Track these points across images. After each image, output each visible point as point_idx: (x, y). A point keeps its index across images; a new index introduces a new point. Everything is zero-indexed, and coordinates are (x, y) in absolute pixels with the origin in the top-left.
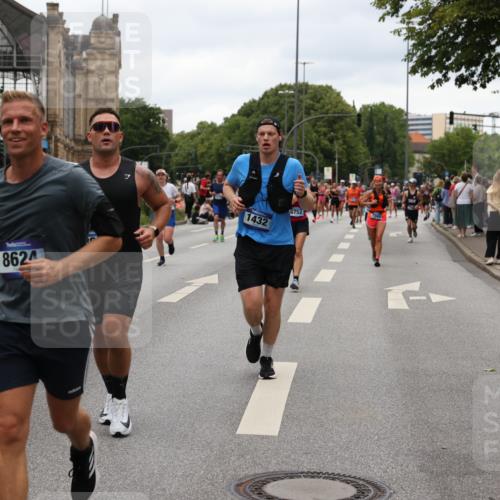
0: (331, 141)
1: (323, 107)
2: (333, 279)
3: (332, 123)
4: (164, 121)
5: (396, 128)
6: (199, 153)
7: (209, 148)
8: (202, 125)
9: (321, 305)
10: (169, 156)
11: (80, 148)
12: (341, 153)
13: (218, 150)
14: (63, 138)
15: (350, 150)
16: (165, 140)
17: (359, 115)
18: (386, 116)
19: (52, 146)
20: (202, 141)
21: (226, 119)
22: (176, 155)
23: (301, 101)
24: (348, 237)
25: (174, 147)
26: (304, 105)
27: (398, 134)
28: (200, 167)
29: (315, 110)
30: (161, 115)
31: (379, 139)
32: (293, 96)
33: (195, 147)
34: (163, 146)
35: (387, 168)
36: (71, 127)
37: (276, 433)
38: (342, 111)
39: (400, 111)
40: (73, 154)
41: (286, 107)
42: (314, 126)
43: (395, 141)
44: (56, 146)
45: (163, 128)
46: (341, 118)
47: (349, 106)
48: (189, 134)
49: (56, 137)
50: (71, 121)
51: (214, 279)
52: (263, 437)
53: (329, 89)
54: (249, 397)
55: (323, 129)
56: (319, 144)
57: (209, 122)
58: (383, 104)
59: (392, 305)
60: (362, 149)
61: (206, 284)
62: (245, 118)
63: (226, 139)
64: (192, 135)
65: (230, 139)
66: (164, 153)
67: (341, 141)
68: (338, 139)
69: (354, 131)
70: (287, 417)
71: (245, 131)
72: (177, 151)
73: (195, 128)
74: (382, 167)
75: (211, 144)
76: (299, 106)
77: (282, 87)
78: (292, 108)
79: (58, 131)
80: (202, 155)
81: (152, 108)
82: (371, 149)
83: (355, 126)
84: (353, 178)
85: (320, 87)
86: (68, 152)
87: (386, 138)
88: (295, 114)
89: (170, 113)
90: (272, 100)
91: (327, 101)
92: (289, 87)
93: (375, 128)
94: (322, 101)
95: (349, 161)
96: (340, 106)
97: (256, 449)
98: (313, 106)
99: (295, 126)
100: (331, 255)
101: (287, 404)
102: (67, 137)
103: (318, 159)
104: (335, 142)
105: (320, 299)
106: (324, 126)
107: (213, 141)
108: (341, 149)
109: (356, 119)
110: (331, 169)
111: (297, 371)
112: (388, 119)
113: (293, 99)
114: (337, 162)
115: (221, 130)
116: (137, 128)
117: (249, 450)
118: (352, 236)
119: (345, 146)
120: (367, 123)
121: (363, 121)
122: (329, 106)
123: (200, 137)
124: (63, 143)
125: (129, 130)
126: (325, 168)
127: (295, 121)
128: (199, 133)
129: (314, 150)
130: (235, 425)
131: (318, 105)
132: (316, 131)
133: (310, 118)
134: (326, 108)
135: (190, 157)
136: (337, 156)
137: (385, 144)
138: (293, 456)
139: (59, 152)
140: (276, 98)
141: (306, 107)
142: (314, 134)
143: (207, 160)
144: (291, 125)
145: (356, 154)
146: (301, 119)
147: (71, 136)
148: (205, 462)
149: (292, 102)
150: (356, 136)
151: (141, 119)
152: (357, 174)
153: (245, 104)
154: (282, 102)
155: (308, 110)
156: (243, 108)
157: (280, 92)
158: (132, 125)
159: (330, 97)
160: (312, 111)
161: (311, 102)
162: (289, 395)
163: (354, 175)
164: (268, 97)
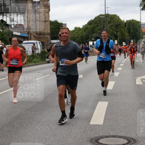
0: (117, 32)
1: (114, 21)
2: (119, 75)
3: (117, 26)
5: (137, 27)
6: (75, 37)
8: (76, 28)
9: (115, 84)
11: (38, 36)
13: (81, 36)
14: (33, 33)
15: (123, 34)
17: (125, 24)
18: (134, 24)
19: (30, 36)
20: (76, 33)
21: (83, 26)
24: (123, 62)
26: (108, 21)
27: (138, 29)
29: (112, 22)
30: (63, 25)
31: (132, 31)
32: (104, 18)
33: (74, 35)
35: (135, 40)
37: (102, 124)
39: (138, 22)
40: (36, 38)
41: (102, 22)
42: (111, 27)
43: (137, 31)
44: (31, 36)
46: (120, 25)
47: (122, 21)
49: (30, 33)
51: (81, 76)
52: (98, 125)
53: (115, 15)
54: (93, 113)
55: (114, 28)
56: (113, 33)
57: (78, 27)
58: (133, 20)
59: (137, 83)
60: (127, 34)
62: (89, 26)
63: (83, 32)
64: (73, 31)
65: (85, 32)
67: (120, 32)
68: (119, 31)
69: (124, 28)
70: (105, 119)
71: (90, 29)
73: (74, 29)
74: (133, 40)
75: (79, 34)
76: (106, 21)
77: (101, 15)
78: (104, 22)
80: (76, 37)
81: (60, 23)
82: (129, 34)
83: (124, 27)
85: (113, 15)
86: (34, 37)
87: (134, 30)
88: (105, 24)
89: (66, 24)
90: (98, 19)
91: (115, 19)
92: (103, 15)
93: (131, 27)
94: (113, 19)
95: (123, 38)
96: (119, 21)
97: (96, 129)
98: (111, 21)
99: (105, 28)
100: (118, 68)
101: (105, 115)
102: (34, 33)
103: (113, 38)
104: (118, 32)
105: (115, 82)
106: (115, 27)
107: (80, 33)
108: (120, 34)
109: (124, 25)
110: (117, 41)
111: (108, 104)
112: (135, 24)
113: (104, 19)
114: (119, 39)
115: (82, 30)
116: (56, 30)
117: (94, 129)
118: (124, 62)
119: (121, 33)
120: (128, 26)
121: (127, 25)
122: (116, 21)
123: (75, 32)
124: (33, 35)
125: (53, 30)
126: (115, 41)
127: (105, 26)
128: (75, 31)
129: (111, 35)
130: (89, 121)
131: (112, 21)
132: (112, 29)
133: (110, 25)
134: (115, 21)
135: (72, 38)
136: (119, 37)
137: (134, 33)
138: (107, 131)
139: (32, 38)
140: (99, 19)
141: (108, 22)
142: (111, 30)
143: (78, 39)
144: (104, 27)
145: (125, 36)
146: (107, 25)
147: (35, 33)
148: (80, 133)
149: (104, 20)
150: (125, 30)
151: (57, 27)
152: (125, 42)
153: (89, 21)
154: (101, 20)
155: (109, 23)
156: (88, 22)
157: (100, 17)
158: (54, 29)
159: (116, 18)
160: (110, 23)
161: (110, 20)
162: (106, 112)
163: (124, 42)
164: (96, 19)
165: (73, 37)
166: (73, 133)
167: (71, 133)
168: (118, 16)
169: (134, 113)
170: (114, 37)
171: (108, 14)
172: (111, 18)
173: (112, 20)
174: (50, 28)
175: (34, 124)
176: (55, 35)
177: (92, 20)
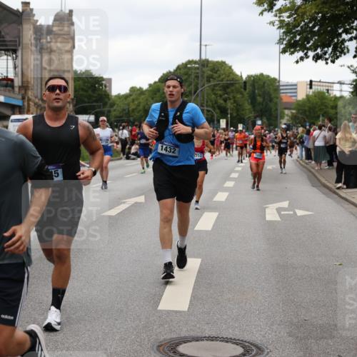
0: (225, 100)
1: (220, 76)
2: (227, 199)
3: (225, 88)
4: (105, 86)
5: (272, 92)
6: (130, 109)
7: (138, 105)
8: (133, 89)
9: (218, 218)
10: (109, 111)
12: (232, 109)
13: (144, 107)
14: (33, 98)
15: (238, 107)
16: (107, 100)
17: (245, 82)
18: (264, 83)
19: (26, 104)
20: (133, 100)
21: (150, 85)
22: (115, 110)
23: (204, 72)
24: (237, 169)
25: (113, 105)
26: (205, 75)
27: (273, 96)
28: (131, 119)
29: (214, 79)
30: (104, 82)
31: (259, 99)
32: (198, 68)
33: (128, 105)
34: (105, 104)
35: (265, 120)
36: (39, 90)
37: (186, 309)
38: (233, 80)
39: (275, 80)
40: (41, 110)
41: (193, 76)
42: (213, 90)
43: (271, 100)
44: (29, 105)
45: (105, 91)
46: (232, 84)
47: (238, 75)
48: (123, 95)
49: (28, 97)
50: (39, 86)
51: (141, 199)
52: (176, 312)
53: (223, 63)
55: (220, 92)
56: (216, 103)
57: (138, 87)
58: (262, 74)
59: (268, 218)
60: (247, 106)
61: (136, 203)
63: (150, 99)
64: (126, 97)
66: (106, 109)
67: (232, 101)
68: (230, 99)
69: (241, 93)
70: (194, 298)
72: (115, 107)
73: (128, 91)
74: (261, 120)
75: (140, 103)
76: (202, 76)
77: (190, 62)
78: (197, 77)
79: (30, 93)
80: (133, 110)
81: (97, 77)
82: (254, 107)
83: (242, 90)
84: (240, 127)
85: (217, 62)
86: (37, 108)
87: (264, 98)
88: (199, 81)
89: (110, 80)
90: (182, 71)
91: (222, 72)
92: (195, 62)
93: (256, 91)
94: (218, 72)
95: (238, 115)
96: (232, 76)
97: (171, 320)
98: (212, 75)
99: (200, 90)
100: (225, 182)
101: (194, 289)
102: (36, 97)
103: (217, 113)
104: (228, 101)
105: (217, 214)
106: (220, 90)
107: (141, 100)
108: (232, 106)
109: (243, 85)
110: (225, 120)
111: (201, 265)
112: (266, 85)
113: (197, 71)
114: (229, 116)
115: (147, 93)
116: (86, 91)
117: (167, 321)
118: (240, 169)
119: (235, 105)
120: (251, 88)
121: (248, 87)
122: (224, 76)
123: (131, 97)
124: (33, 102)
125: (81, 92)
126: (221, 120)
127: (199, 86)
128: (131, 95)
129: (213, 107)
130: (157, 303)
131: (215, 75)
132: (215, 94)
133: (210, 84)
134: (222, 77)
135: (124, 112)
136: (229, 111)
137: (264, 103)
138: (198, 325)
139: (31, 109)
140: (186, 70)
141: (207, 77)
142: (213, 96)
143: (136, 114)
144: (197, 89)
145: (243, 110)
146: (204, 85)
147: (39, 97)
148: (135, 329)
149: (198, 73)
150: (243, 97)
151: (89, 85)
152: (244, 124)
153: (164, 74)
154: (190, 73)
155: (209, 79)
156: (162, 77)
157: (189, 66)
158: (82, 89)
159: (224, 70)
160: (211, 80)
161: (211, 73)
162: (195, 282)
163: (242, 125)
164: (180, 69)
165: (124, 110)
166: (119, 329)
167: (115, 330)
168: (230, 65)
169: (259, 285)
170: (218, 111)
171: (207, 61)
172: (214, 69)
173: (216, 73)
174: (75, 88)
175: (29, 306)
176: (85, 103)
177: (170, 72)
